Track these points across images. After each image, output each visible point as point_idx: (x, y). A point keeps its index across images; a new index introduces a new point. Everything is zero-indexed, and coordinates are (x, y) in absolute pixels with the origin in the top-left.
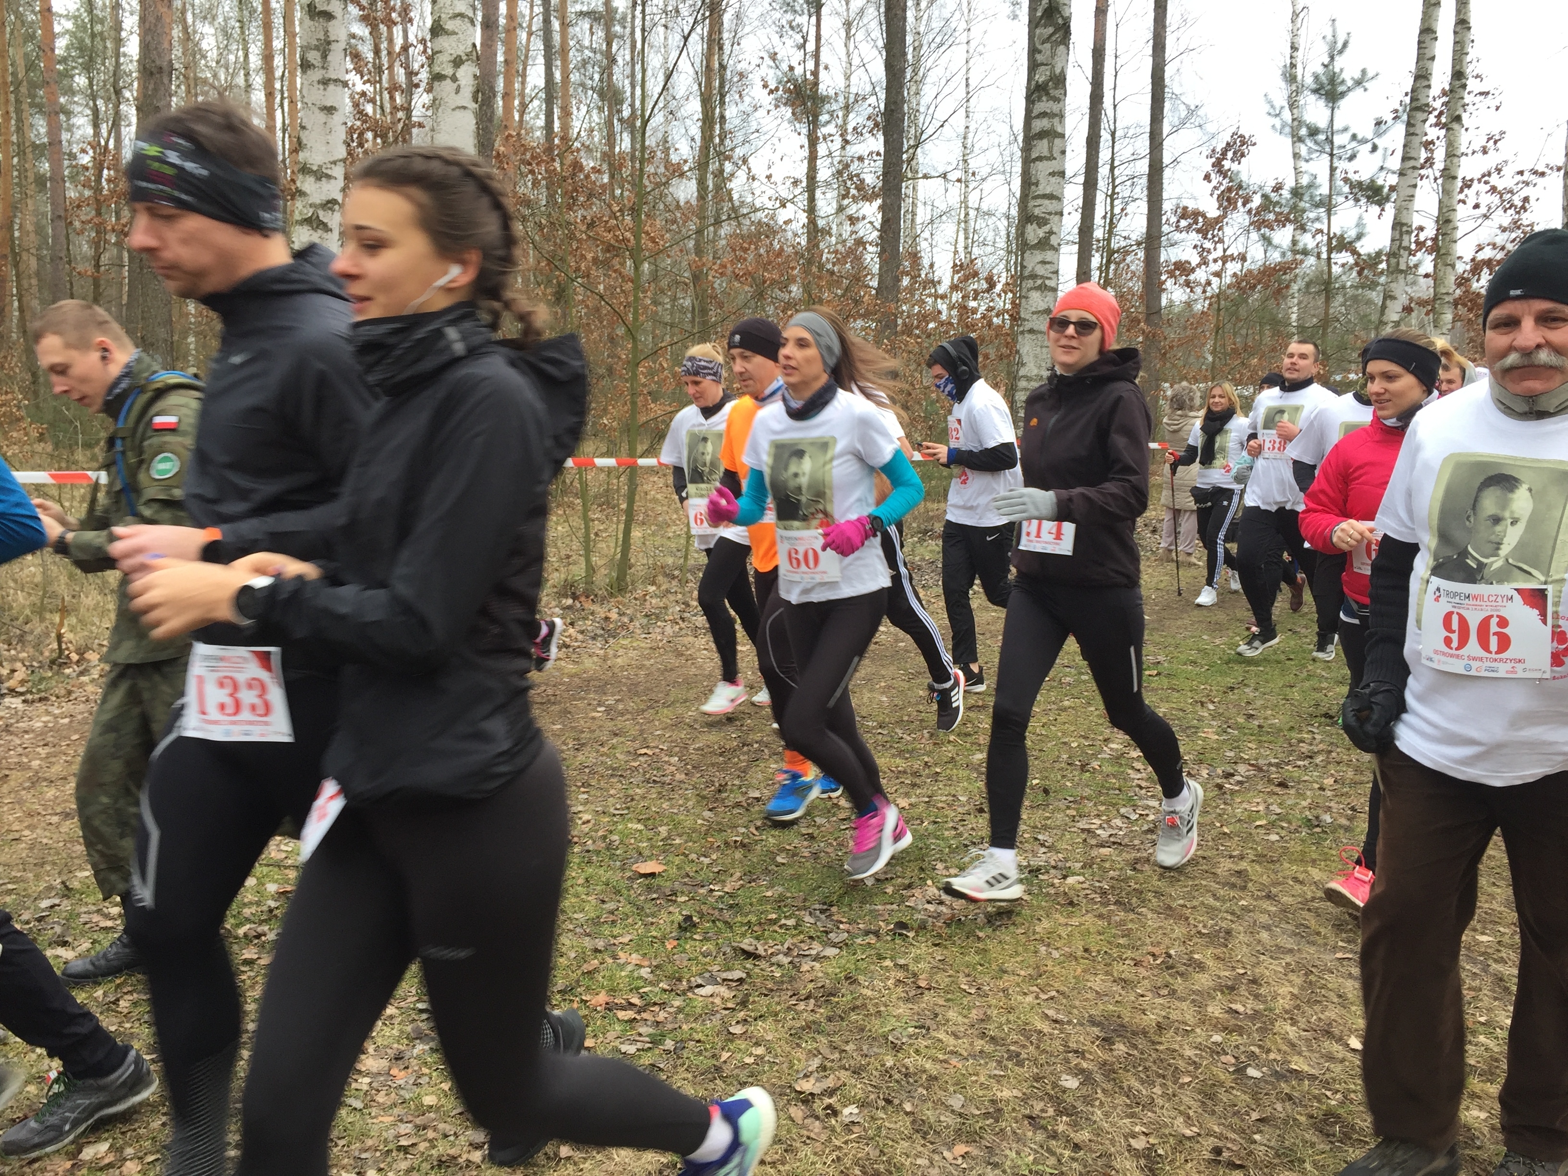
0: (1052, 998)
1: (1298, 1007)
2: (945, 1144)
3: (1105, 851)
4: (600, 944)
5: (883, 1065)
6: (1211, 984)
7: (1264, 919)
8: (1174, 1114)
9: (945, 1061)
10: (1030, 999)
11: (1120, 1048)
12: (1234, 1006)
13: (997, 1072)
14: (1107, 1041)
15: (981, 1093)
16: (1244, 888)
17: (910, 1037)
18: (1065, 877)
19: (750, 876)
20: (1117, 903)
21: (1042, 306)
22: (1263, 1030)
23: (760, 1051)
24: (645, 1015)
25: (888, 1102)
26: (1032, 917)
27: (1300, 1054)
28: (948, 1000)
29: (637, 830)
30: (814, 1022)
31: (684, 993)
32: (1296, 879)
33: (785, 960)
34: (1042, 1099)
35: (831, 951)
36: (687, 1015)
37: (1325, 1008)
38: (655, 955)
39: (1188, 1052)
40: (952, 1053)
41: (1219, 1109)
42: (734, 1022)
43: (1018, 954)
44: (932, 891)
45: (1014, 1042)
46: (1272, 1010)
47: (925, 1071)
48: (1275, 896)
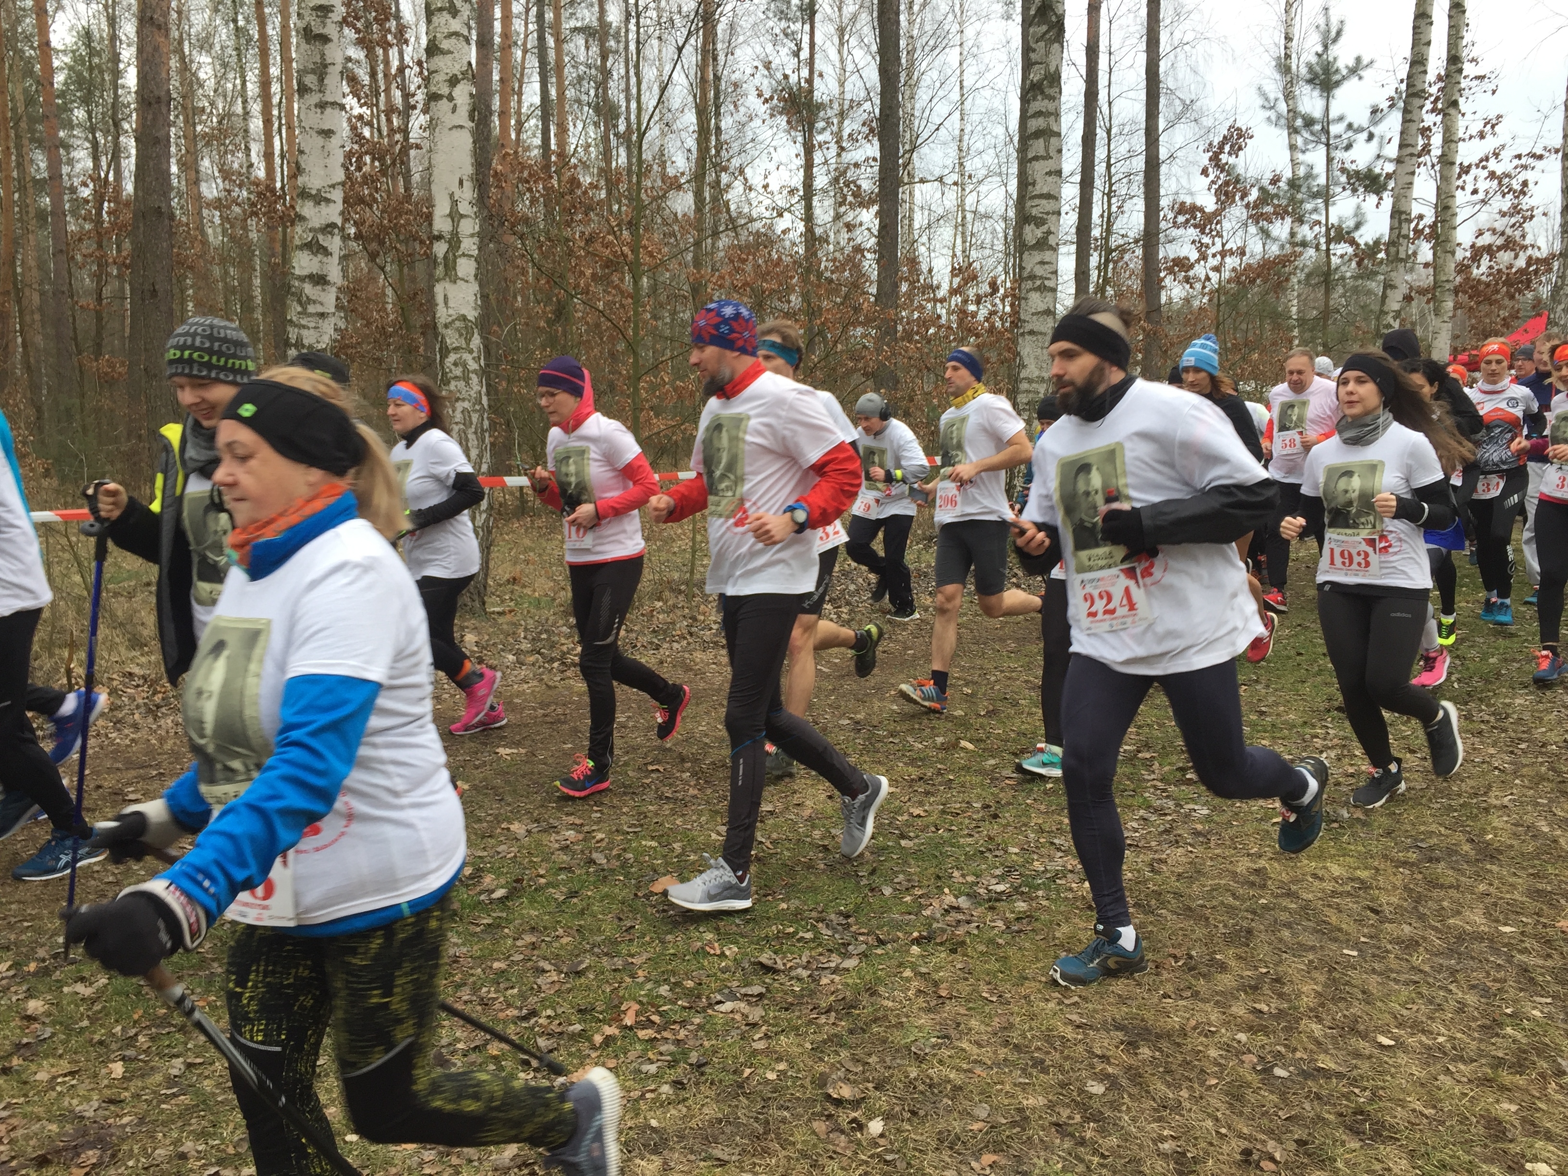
0: (1075, 1004)
1: (1322, 1005)
2: (973, 1154)
4: (619, 963)
5: (907, 1077)
6: (1234, 984)
7: (1284, 917)
8: (1200, 1116)
9: (969, 1071)
10: (1051, 1005)
11: (1145, 1052)
12: (1257, 1006)
13: (1022, 1080)
14: (1132, 1046)
15: (1006, 1102)
16: (1264, 886)
17: (933, 1046)
19: (766, 890)
21: (1042, 307)
22: (1288, 1029)
23: (782, 1066)
24: (666, 1034)
25: (914, 1113)
26: (1051, 922)
27: (1326, 1052)
28: (969, 1009)
29: (651, 847)
30: (836, 1035)
31: (704, 1010)
32: (1315, 876)
33: (805, 973)
34: (1068, 1106)
35: (850, 963)
36: (708, 1032)
37: (1350, 1005)
38: (674, 973)
39: (1213, 1053)
40: (976, 1062)
41: (1247, 1110)
42: (756, 1037)
43: (1038, 960)
44: (949, 899)
45: (1038, 1049)
46: (1296, 1008)
47: (949, 1081)
48: (1295, 893)
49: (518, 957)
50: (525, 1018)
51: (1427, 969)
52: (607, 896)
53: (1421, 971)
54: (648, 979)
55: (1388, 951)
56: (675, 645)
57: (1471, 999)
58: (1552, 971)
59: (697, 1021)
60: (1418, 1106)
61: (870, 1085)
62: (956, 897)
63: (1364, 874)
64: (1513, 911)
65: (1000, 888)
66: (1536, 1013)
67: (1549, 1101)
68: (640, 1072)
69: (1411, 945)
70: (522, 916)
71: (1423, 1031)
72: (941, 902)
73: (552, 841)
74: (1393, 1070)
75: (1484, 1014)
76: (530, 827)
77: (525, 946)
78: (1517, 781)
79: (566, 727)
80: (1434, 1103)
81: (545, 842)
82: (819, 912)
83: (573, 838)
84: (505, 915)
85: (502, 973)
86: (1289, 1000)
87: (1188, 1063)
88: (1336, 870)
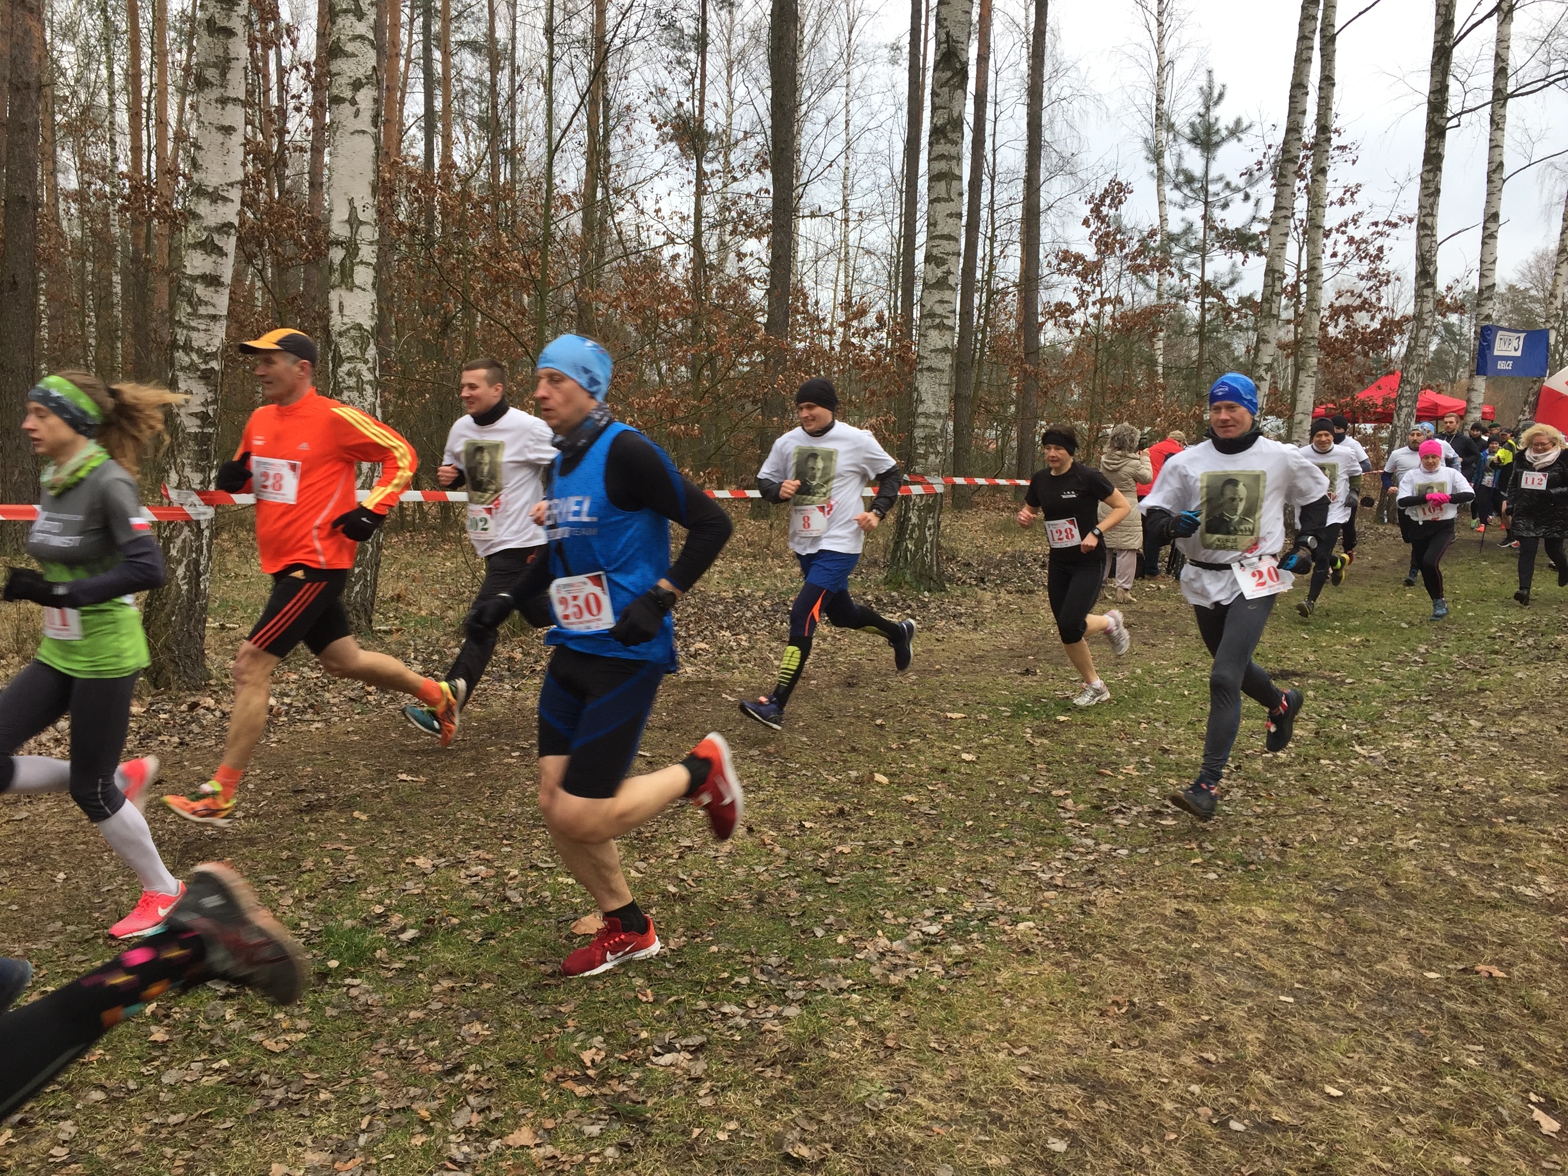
0: (1024, 1055)
1: (1267, 1054)
3: (1051, 894)
4: (546, 1011)
5: (865, 1136)
6: (1180, 1033)
7: (1217, 962)
9: (927, 1128)
10: (1002, 1056)
11: (1101, 1105)
12: (1204, 1055)
13: (982, 1138)
14: (1088, 1099)
15: (969, 1162)
16: (1194, 930)
17: (888, 1102)
18: (1015, 923)
19: (693, 930)
20: (1071, 949)
21: (940, 344)
22: (1237, 1080)
23: (733, 1125)
24: (604, 1090)
26: (990, 967)
27: (1278, 1103)
28: (920, 1061)
29: (567, 884)
30: (784, 1090)
31: (642, 1063)
32: (1242, 919)
33: (744, 1023)
34: (1031, 1165)
35: (792, 1011)
36: (649, 1089)
37: (1294, 1055)
38: (607, 1023)
39: (1169, 1106)
40: (932, 1118)
41: (1210, 1167)
42: (702, 1093)
43: (983, 1007)
44: (883, 942)
45: (994, 1103)
46: (1243, 1058)
47: (908, 1140)
48: (1225, 937)
49: (436, 1006)
50: (450, 1073)
51: (1363, 1016)
52: (527, 938)
53: (1357, 1018)
54: (579, 1030)
55: (1322, 998)
57: (1408, 1047)
58: (1479, 1017)
59: (636, 1075)
60: (1375, 1160)
61: (828, 1146)
62: (891, 940)
63: (1289, 917)
64: (1435, 958)
65: (934, 929)
66: (1471, 1061)
67: (1499, 1153)
68: (583, 1133)
69: (1343, 991)
70: (438, 961)
71: (1367, 1081)
72: (876, 944)
73: (460, 877)
74: (1346, 1123)
75: (1423, 1064)
76: (436, 862)
77: (443, 992)
78: (1419, 825)
79: (466, 755)
80: (1389, 1156)
81: (454, 878)
82: (752, 955)
83: (483, 874)
84: (418, 958)
85: (420, 1023)
86: (1235, 1050)
87: (1145, 1117)
88: (1261, 913)
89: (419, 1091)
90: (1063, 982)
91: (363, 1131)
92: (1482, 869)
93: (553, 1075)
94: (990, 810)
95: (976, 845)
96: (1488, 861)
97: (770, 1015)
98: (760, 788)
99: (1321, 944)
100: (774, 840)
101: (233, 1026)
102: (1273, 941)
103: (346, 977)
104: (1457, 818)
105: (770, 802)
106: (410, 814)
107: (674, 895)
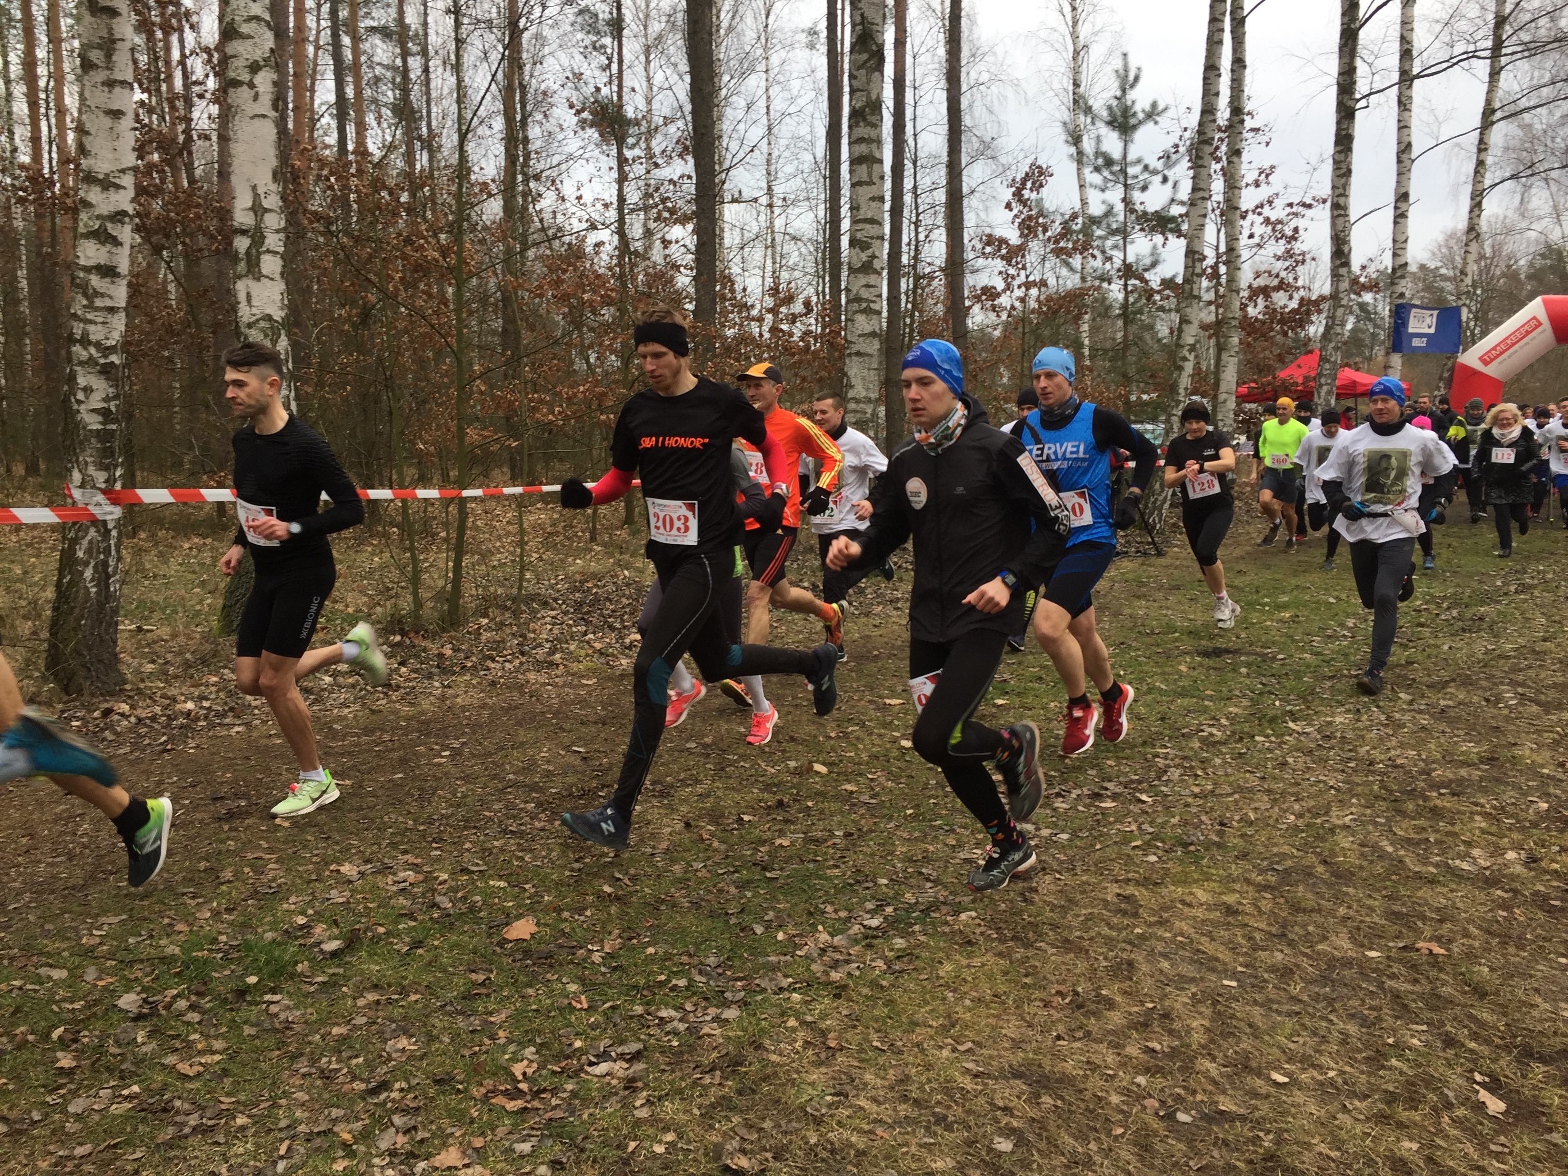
0: (968, 1051)
1: (1212, 1041)
4: (476, 1022)
5: (807, 1143)
6: (1124, 1022)
7: (1160, 947)
9: (871, 1132)
10: (945, 1053)
11: (1047, 1100)
12: (1149, 1044)
13: (926, 1140)
14: (1033, 1095)
15: (914, 1166)
16: (1136, 915)
17: (830, 1106)
18: (957, 913)
19: (629, 933)
20: (1014, 938)
21: (868, 329)
22: (1183, 1069)
23: (670, 1137)
26: (933, 960)
27: (1224, 1092)
28: (862, 1061)
29: (500, 888)
30: (723, 1097)
31: (576, 1074)
32: (1183, 902)
34: (977, 1167)
35: (731, 1013)
37: (1239, 1041)
38: (539, 1032)
39: (1115, 1099)
40: (876, 1121)
41: (1157, 1162)
42: (638, 1103)
43: (927, 1003)
44: (824, 937)
45: (938, 1103)
46: (1188, 1046)
47: (851, 1145)
48: (1167, 921)
49: (360, 1020)
50: (374, 1092)
51: (1306, 998)
52: (457, 945)
53: (1300, 1001)
54: (510, 1041)
55: (1265, 981)
56: (508, 666)
57: (1352, 1029)
58: (1421, 996)
59: (569, 1087)
60: (1323, 1148)
61: (769, 1155)
62: (832, 935)
63: (1230, 899)
64: (1375, 936)
65: (875, 922)
66: (1415, 1041)
67: (1446, 1137)
68: (513, 1151)
69: (1285, 973)
70: (362, 973)
71: (1313, 1066)
72: (816, 940)
73: (388, 883)
74: (1293, 1110)
75: (1367, 1045)
76: (362, 868)
77: (368, 1006)
78: (1354, 801)
79: (395, 755)
80: (1337, 1144)
81: (381, 885)
82: (690, 956)
83: (412, 879)
84: (341, 971)
85: (343, 1039)
86: (1180, 1037)
87: (1091, 1112)
88: (1202, 895)
89: (341, 1112)
90: (1006, 973)
91: (282, 1158)
92: (1418, 844)
93: (483, 1090)
94: (930, 797)
95: (917, 834)
96: (1424, 835)
97: (708, 1018)
98: (697, 782)
99: (1263, 925)
100: (713, 835)
101: (144, 1049)
102: (1216, 924)
103: (266, 993)
104: (1391, 792)
105: (708, 796)
106: (335, 819)
107: (610, 895)
